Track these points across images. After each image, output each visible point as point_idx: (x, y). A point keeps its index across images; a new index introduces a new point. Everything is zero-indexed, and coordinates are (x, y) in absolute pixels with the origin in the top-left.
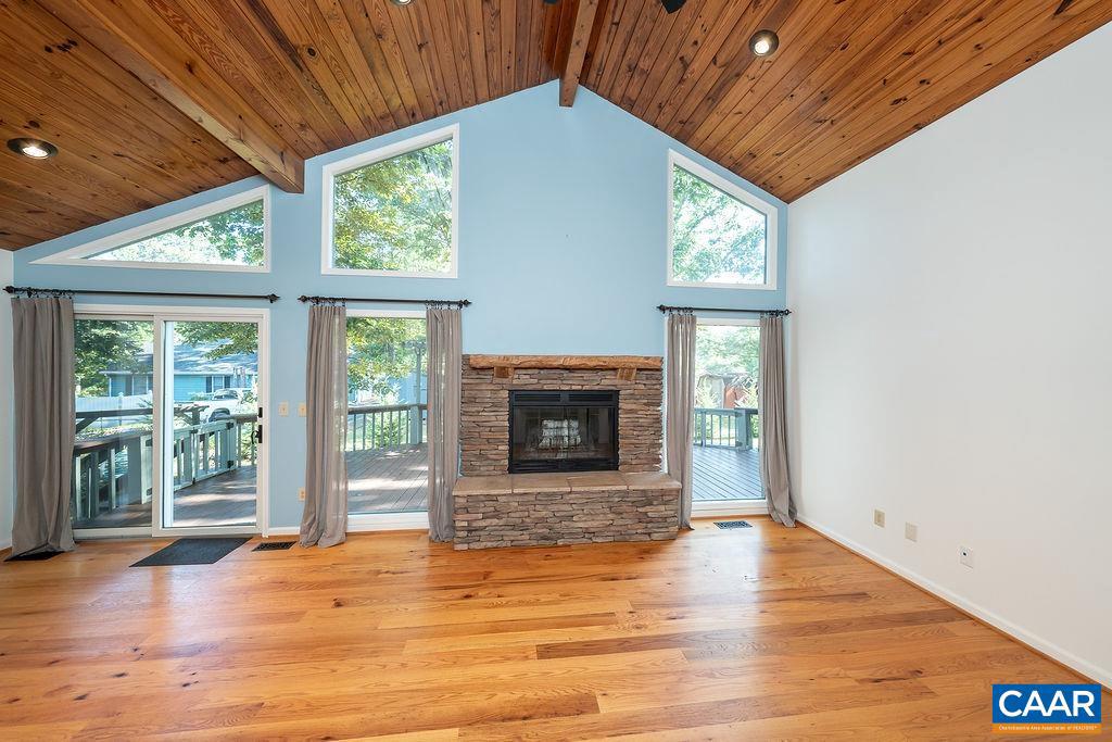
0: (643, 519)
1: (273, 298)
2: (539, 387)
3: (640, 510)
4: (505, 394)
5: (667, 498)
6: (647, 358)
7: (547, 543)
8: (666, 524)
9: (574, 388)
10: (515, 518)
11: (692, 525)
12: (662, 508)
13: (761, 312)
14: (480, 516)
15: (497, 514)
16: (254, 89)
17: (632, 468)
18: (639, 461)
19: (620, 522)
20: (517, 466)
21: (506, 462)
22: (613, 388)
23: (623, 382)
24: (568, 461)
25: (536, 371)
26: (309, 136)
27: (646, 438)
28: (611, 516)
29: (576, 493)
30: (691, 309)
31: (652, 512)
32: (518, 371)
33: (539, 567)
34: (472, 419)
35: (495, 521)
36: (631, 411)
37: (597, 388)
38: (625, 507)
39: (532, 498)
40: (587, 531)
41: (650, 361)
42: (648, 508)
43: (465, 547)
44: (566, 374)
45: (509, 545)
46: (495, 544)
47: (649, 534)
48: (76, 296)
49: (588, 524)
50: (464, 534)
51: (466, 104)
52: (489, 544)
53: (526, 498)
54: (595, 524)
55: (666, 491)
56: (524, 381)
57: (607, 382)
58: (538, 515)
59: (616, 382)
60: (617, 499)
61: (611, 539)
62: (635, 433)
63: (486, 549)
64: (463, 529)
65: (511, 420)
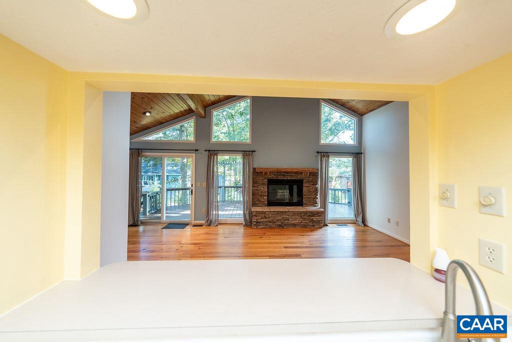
0: (312, 221)
1: (196, 150)
2: (277, 178)
3: (311, 218)
4: (267, 180)
7: (281, 227)
8: (319, 223)
9: (288, 179)
10: (271, 219)
11: (328, 225)
12: (318, 217)
13: (352, 153)
14: (260, 218)
17: (308, 205)
18: (310, 203)
19: (303, 222)
20: (270, 204)
21: (267, 202)
22: (301, 179)
23: (305, 177)
25: (276, 173)
27: (313, 196)
28: (301, 220)
29: (290, 212)
30: (328, 152)
31: (315, 219)
32: (271, 173)
34: (256, 188)
35: (264, 220)
36: (307, 187)
37: (296, 179)
38: (305, 217)
39: (276, 213)
40: (294, 224)
43: (256, 227)
44: (286, 174)
45: (269, 227)
47: (314, 226)
52: (263, 227)
54: (296, 222)
55: (319, 212)
57: (299, 177)
58: (278, 218)
60: (303, 214)
61: (302, 227)
62: (308, 194)
64: (255, 222)
65: (268, 189)
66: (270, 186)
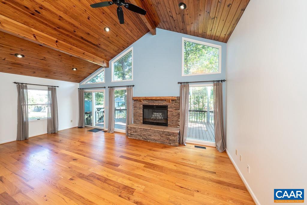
0: (168, 139)
1: (105, 87)
2: (148, 104)
3: (167, 137)
4: (142, 106)
5: (174, 135)
6: (172, 97)
7: (146, 140)
8: (174, 142)
9: (156, 105)
10: (139, 133)
11: (185, 144)
12: (173, 137)
13: (214, 81)
14: (133, 132)
15: (136, 132)
16: (95, 53)
17: (171, 126)
18: (173, 125)
19: (162, 139)
20: (145, 122)
21: (142, 121)
22: (166, 105)
23: (169, 103)
24: (156, 123)
25: (148, 101)
26: (107, 57)
27: (175, 119)
28: (160, 137)
29: (152, 130)
30: (188, 82)
31: (171, 138)
32: (144, 101)
33: (139, 144)
34: (135, 111)
35: (135, 133)
36: (171, 111)
37: (162, 105)
38: (163, 135)
39: (142, 129)
40: (154, 139)
41: (173, 98)
42: (169, 137)
43: (130, 138)
44: (155, 101)
45: (138, 139)
46: (135, 138)
47: (170, 144)
48: (84, 89)
49: (154, 138)
50: (130, 135)
51: (134, 42)
52: (134, 138)
53: (141, 129)
54: (156, 138)
55: (174, 133)
56: (146, 103)
57: (164, 103)
58: (143, 133)
59: (167, 103)
60: (161, 133)
61: (160, 143)
62: (172, 117)
63: (133, 139)
64: (130, 134)
65: (143, 112)
66: (144, 110)
